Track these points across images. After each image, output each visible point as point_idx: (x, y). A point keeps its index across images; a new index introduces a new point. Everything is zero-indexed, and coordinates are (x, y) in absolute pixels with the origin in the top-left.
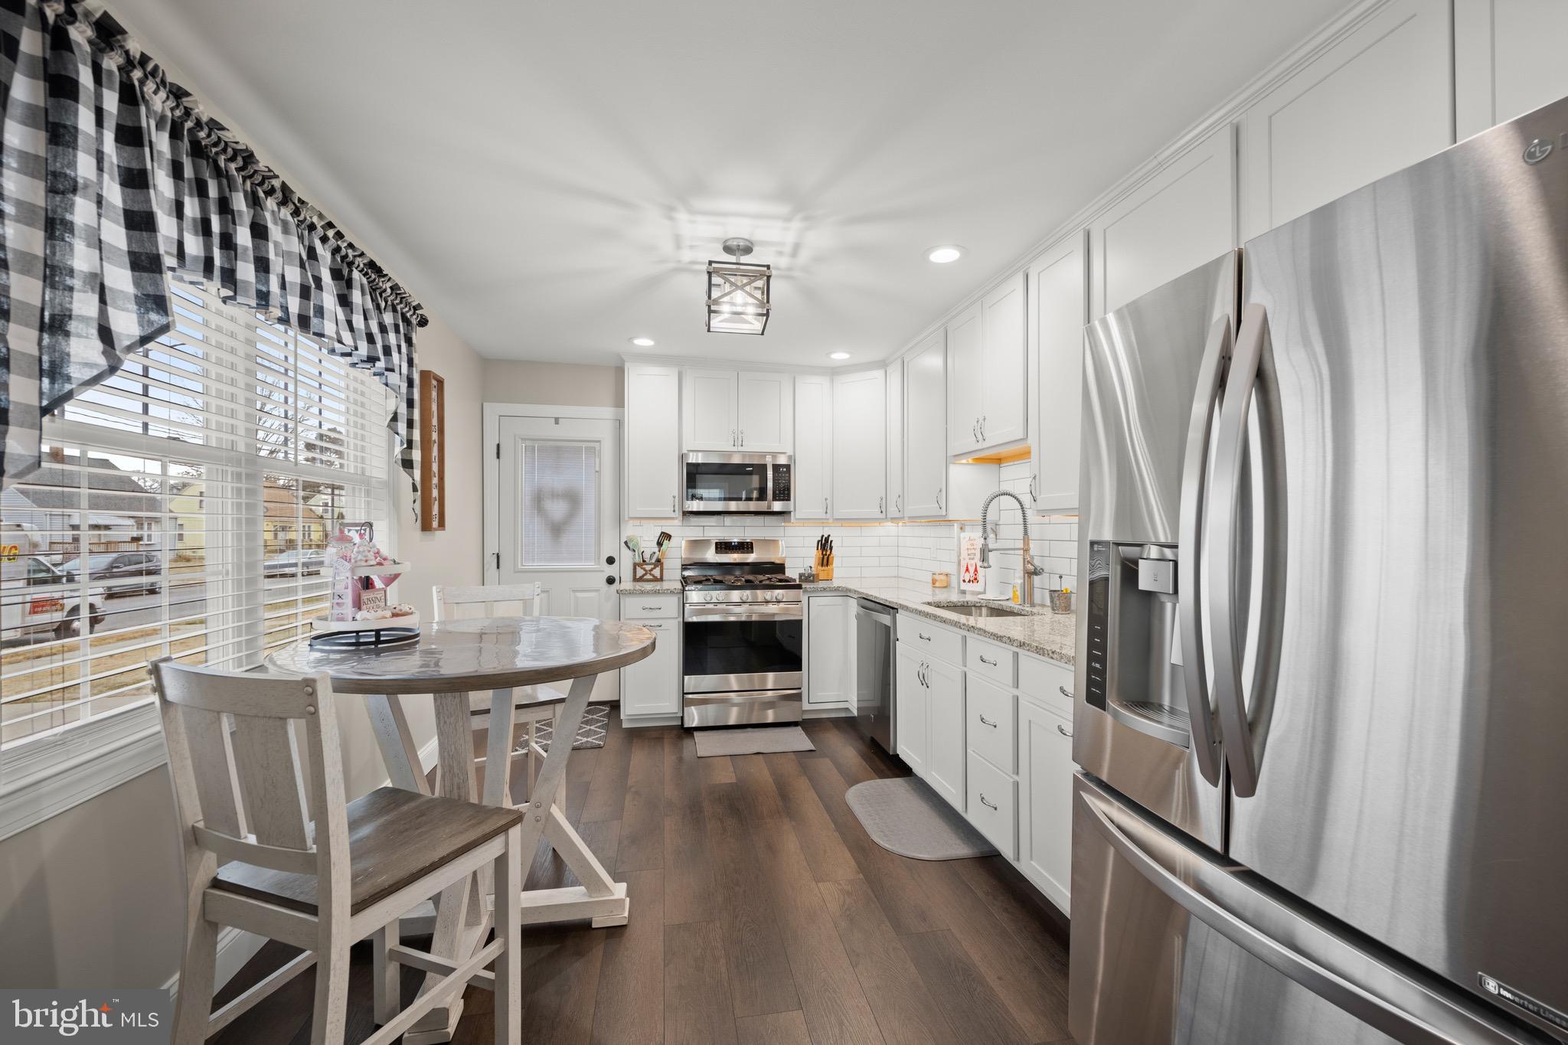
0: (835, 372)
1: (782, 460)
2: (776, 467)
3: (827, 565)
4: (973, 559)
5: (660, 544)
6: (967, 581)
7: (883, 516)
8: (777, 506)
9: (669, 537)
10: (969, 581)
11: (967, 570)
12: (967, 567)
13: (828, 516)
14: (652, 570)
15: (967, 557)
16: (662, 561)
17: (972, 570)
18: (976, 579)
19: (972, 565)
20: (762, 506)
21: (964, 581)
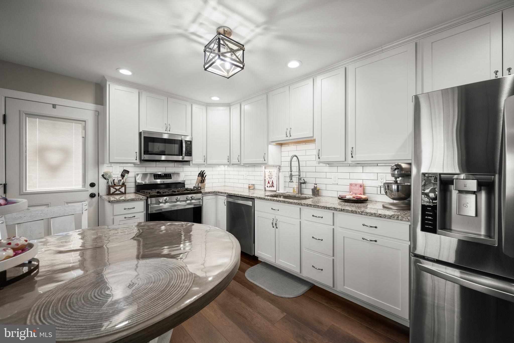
0: (208, 105)
1: (188, 139)
2: (186, 142)
3: (203, 183)
4: (271, 179)
5: (123, 176)
6: (269, 186)
7: (229, 163)
8: (187, 158)
9: (128, 172)
10: (270, 187)
11: (269, 183)
12: (269, 182)
13: (205, 163)
14: (120, 188)
15: (269, 178)
16: (125, 184)
17: (271, 183)
18: (273, 186)
19: (271, 181)
20: (180, 158)
21: (268, 187)
